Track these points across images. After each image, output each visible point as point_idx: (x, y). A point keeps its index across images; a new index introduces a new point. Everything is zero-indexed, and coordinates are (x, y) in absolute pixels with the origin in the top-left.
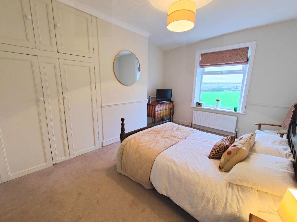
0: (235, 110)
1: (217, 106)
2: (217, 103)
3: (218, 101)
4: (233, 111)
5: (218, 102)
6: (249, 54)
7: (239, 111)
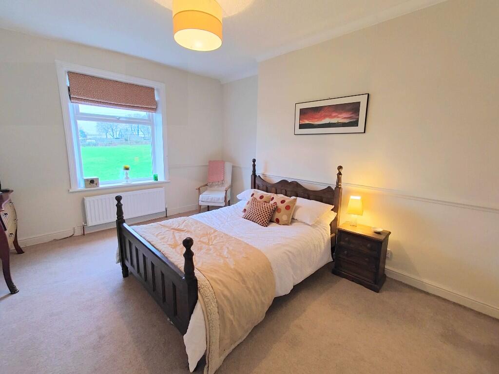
0: (156, 179)
1: (127, 178)
2: (127, 174)
3: (127, 169)
4: (153, 181)
5: (128, 171)
6: (157, 98)
7: (161, 179)
